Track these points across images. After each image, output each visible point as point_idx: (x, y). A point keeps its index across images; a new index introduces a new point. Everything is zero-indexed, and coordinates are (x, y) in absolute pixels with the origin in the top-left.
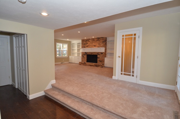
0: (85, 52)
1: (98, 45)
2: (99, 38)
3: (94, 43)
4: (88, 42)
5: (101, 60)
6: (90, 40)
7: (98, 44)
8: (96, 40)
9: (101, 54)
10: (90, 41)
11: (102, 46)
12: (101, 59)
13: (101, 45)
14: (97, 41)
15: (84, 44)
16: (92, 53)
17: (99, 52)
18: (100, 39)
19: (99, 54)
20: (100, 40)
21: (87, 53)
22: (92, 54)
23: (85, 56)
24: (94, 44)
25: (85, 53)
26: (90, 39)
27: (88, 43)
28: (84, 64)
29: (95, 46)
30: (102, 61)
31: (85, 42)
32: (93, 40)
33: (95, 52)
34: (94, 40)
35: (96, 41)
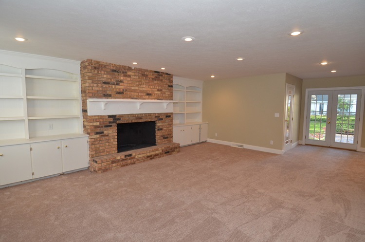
0: (110, 116)
1: (159, 93)
2: (159, 72)
3: (144, 86)
4: (122, 78)
5: (167, 133)
6: (129, 73)
7: (158, 90)
8: (153, 77)
9: (167, 117)
10: (129, 76)
11: (167, 96)
12: (166, 130)
13: (165, 93)
14: (156, 82)
15: (105, 83)
16: (141, 118)
17: (161, 114)
18: (162, 76)
19: (162, 119)
20: (162, 80)
21: (119, 119)
22: (140, 121)
23: (113, 132)
24: (144, 88)
25: (112, 120)
26: (130, 69)
27: (121, 81)
28: (123, 160)
29: (148, 94)
30: (168, 136)
31: (108, 73)
32: (143, 75)
33: (150, 115)
34: (147, 75)
35: (153, 79)
